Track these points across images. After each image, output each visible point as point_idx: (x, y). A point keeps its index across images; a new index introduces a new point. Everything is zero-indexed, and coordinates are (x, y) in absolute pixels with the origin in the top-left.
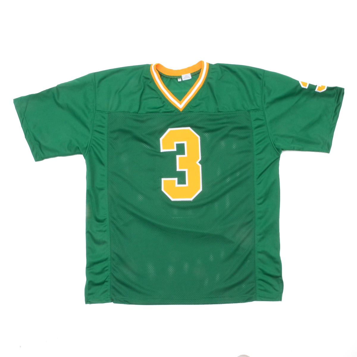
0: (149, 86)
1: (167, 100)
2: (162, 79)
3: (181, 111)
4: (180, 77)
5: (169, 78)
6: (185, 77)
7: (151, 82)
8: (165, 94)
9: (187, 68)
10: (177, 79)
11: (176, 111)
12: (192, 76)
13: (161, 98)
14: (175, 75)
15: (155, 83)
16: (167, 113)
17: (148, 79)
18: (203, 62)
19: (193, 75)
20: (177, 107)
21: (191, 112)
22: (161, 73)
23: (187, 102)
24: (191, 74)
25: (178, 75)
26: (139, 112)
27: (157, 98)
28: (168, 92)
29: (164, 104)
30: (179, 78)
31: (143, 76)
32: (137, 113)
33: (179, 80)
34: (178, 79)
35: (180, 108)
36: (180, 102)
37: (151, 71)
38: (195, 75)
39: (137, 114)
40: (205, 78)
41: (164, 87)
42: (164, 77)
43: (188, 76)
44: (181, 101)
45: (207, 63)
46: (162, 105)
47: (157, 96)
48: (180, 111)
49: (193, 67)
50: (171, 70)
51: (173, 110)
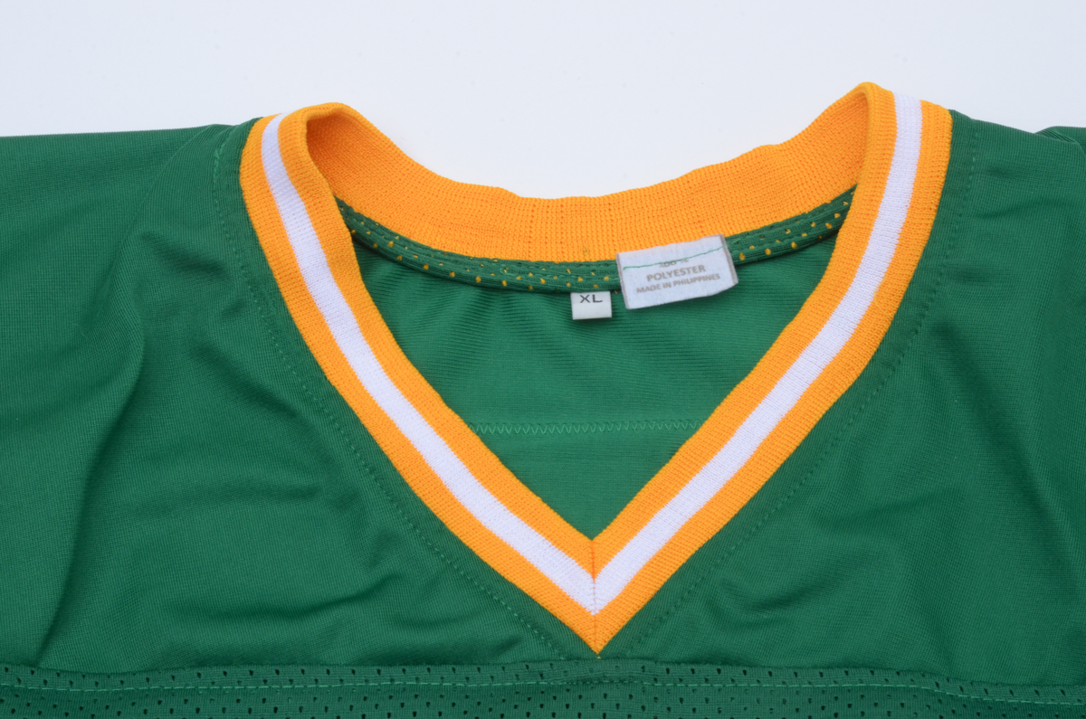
0: (207, 355)
1: (432, 517)
2: (380, 295)
3: (598, 641)
4: (605, 277)
5: (462, 281)
6: (654, 270)
7: (235, 309)
8: (406, 444)
9: (686, 179)
10: (560, 295)
11: (532, 648)
12: (739, 266)
13: (347, 501)
14: (534, 257)
15: (289, 318)
16: (421, 670)
17: (208, 269)
18: (887, 99)
19: (761, 259)
20: (544, 600)
21: (722, 660)
22: (370, 223)
23: (671, 545)
24: (734, 244)
25: (573, 256)
26: (52, 660)
27: (308, 494)
28: (441, 430)
29: (391, 564)
30: (586, 288)
31: (147, 237)
32: (33, 664)
33: (592, 306)
34: (576, 298)
35: (580, 610)
36: (583, 539)
37: (246, 183)
38: (783, 255)
39: (24, 672)
40: (908, 271)
41: (389, 369)
42: (408, 267)
43: (693, 263)
44: (601, 538)
45: (927, 108)
46: (361, 579)
47: (301, 481)
48: (578, 639)
49: (756, 166)
50: (499, 199)
51: (489, 629)
